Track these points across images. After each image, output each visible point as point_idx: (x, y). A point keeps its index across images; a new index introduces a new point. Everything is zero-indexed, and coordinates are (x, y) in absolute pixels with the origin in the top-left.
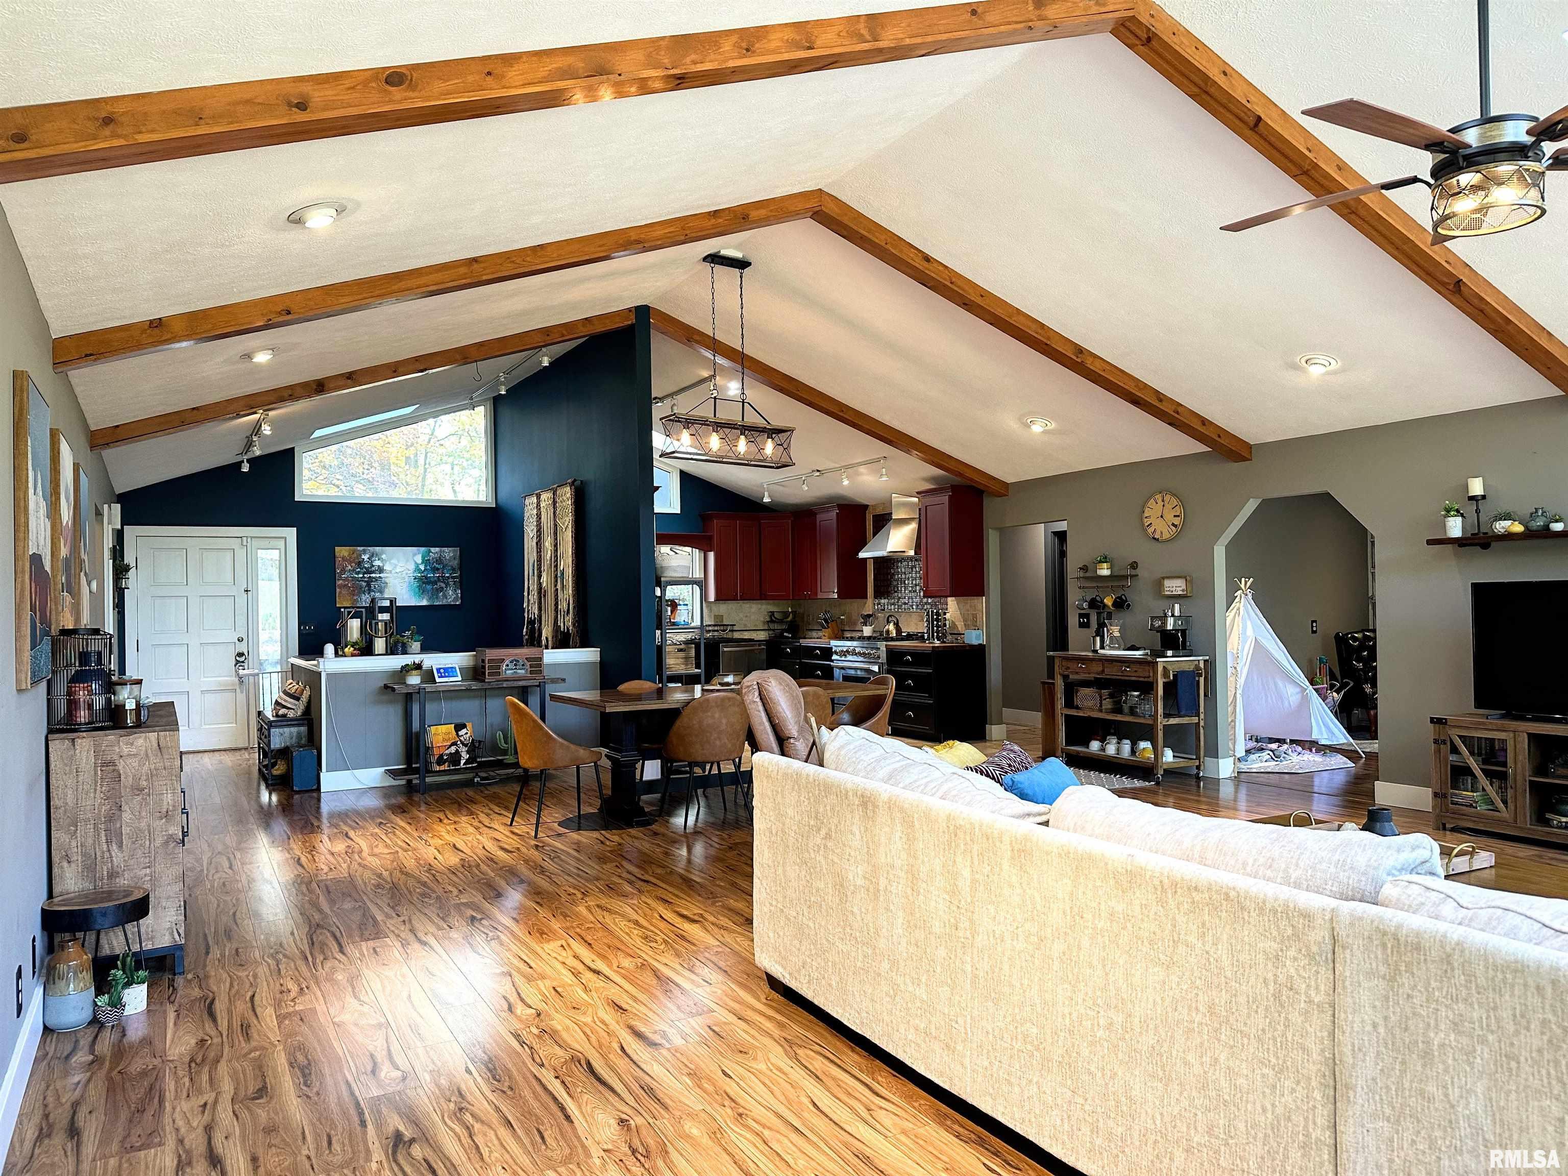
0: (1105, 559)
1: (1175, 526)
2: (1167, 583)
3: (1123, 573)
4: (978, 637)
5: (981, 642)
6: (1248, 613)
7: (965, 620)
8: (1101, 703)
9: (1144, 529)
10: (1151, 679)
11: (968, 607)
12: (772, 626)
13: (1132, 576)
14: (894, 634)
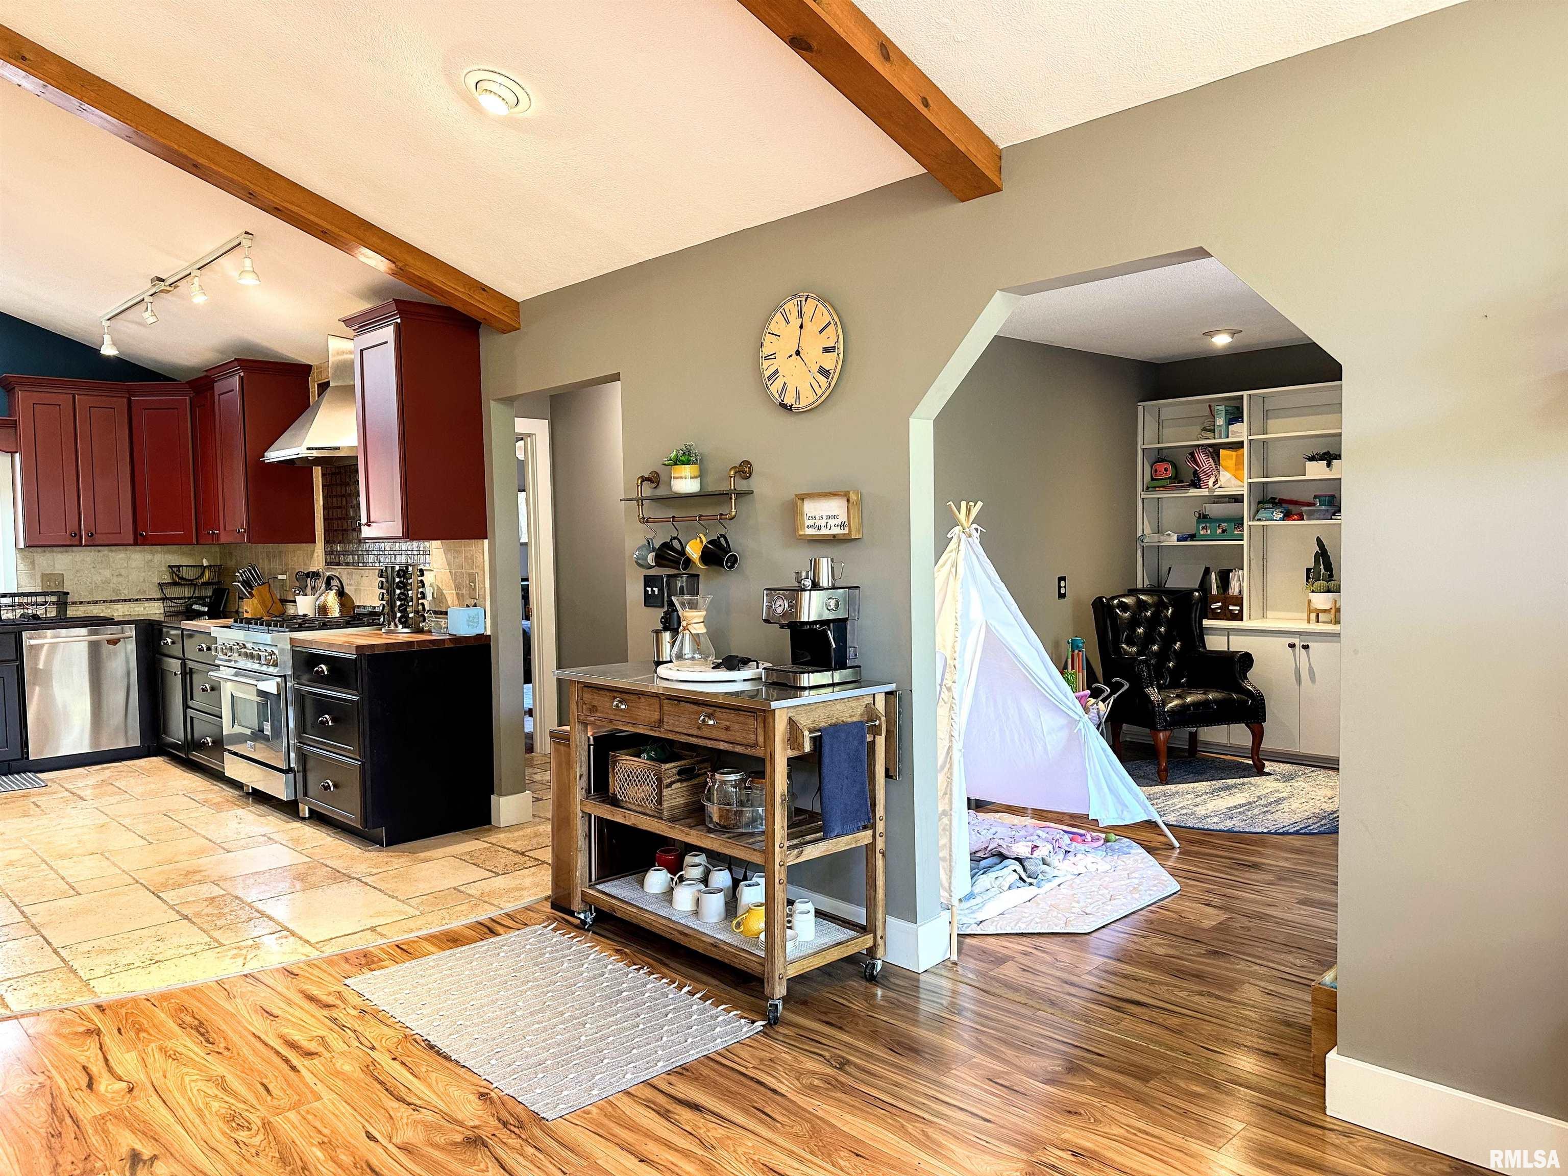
0: (685, 458)
1: (824, 372)
2: (811, 508)
3: (723, 487)
4: (472, 621)
5: (480, 631)
6: (973, 575)
7: (458, 587)
8: (660, 794)
9: (763, 383)
10: (759, 752)
11: (461, 559)
12: (171, 592)
13: (741, 495)
14: (335, 611)
